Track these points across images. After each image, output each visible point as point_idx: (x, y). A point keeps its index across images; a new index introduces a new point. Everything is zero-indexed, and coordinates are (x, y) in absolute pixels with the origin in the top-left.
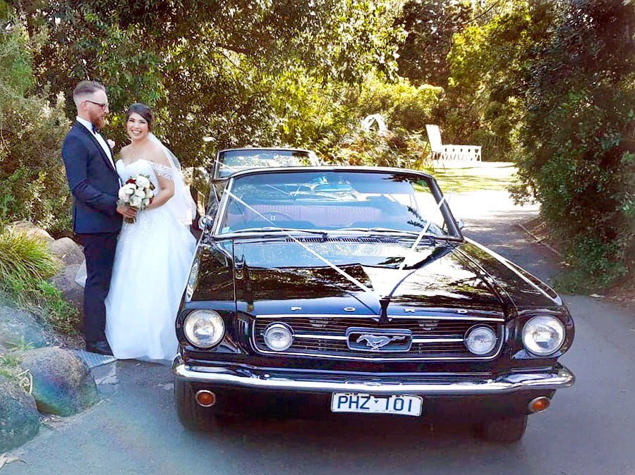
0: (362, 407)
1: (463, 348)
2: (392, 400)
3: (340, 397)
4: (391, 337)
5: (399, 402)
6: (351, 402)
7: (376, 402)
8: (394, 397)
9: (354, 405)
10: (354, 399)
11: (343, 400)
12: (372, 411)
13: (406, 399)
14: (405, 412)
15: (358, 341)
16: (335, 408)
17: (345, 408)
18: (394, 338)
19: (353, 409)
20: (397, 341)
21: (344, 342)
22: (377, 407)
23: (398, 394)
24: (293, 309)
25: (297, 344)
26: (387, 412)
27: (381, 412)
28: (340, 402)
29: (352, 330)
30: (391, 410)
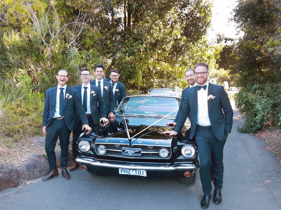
0: (128, 173)
1: (158, 155)
2: (137, 171)
3: (121, 170)
4: (135, 151)
5: (140, 172)
6: (125, 171)
7: (133, 171)
8: (138, 170)
9: (126, 172)
10: (126, 170)
11: (122, 170)
12: (132, 174)
13: (142, 171)
14: (142, 175)
15: (125, 152)
16: (120, 173)
17: (123, 173)
18: (136, 151)
19: (126, 173)
20: (137, 152)
21: (121, 152)
22: (133, 173)
23: (139, 169)
24: (106, 141)
25: (108, 152)
26: (136, 175)
27: (134, 175)
28: (121, 171)
29: (123, 148)
30: (137, 174)
